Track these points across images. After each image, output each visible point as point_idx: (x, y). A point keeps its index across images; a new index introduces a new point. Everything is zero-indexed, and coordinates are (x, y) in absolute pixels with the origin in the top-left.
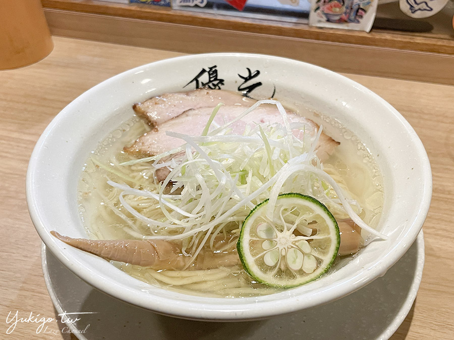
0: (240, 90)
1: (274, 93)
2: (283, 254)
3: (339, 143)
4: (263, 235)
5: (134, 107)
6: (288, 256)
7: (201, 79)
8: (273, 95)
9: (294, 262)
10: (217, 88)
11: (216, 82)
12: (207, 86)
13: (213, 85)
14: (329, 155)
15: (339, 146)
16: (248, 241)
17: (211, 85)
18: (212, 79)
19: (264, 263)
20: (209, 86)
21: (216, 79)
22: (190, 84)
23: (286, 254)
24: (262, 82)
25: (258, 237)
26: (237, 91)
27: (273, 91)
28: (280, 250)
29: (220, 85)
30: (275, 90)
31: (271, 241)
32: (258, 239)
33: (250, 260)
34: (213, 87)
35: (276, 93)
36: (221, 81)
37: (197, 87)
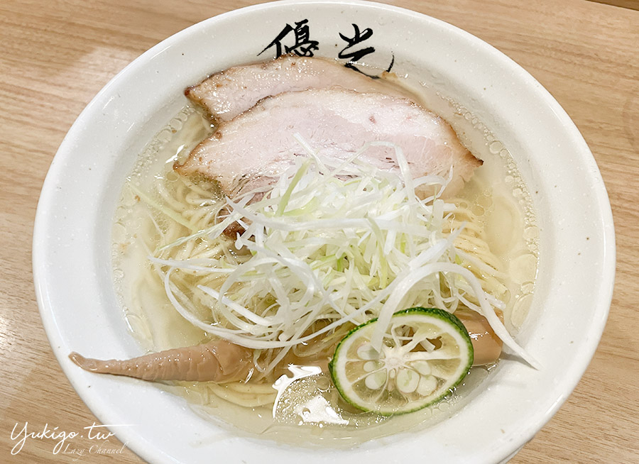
0: (341, 56)
1: (392, 64)
2: (392, 376)
3: (481, 162)
4: (366, 356)
5: (187, 93)
6: (399, 378)
7: (283, 42)
8: (390, 67)
9: (407, 383)
10: (308, 53)
11: (306, 46)
12: (293, 51)
13: (302, 49)
14: (465, 181)
15: (481, 166)
16: (345, 363)
17: (298, 49)
18: (300, 41)
19: (365, 385)
20: (296, 51)
21: (306, 41)
22: (268, 50)
23: (396, 376)
24: (375, 48)
25: (358, 358)
26: (337, 58)
27: (391, 62)
28: (388, 371)
29: (312, 50)
30: (393, 60)
31: (376, 362)
32: (358, 360)
33: (346, 385)
34: (302, 53)
35: (394, 65)
36: (315, 44)
37: (279, 54)
